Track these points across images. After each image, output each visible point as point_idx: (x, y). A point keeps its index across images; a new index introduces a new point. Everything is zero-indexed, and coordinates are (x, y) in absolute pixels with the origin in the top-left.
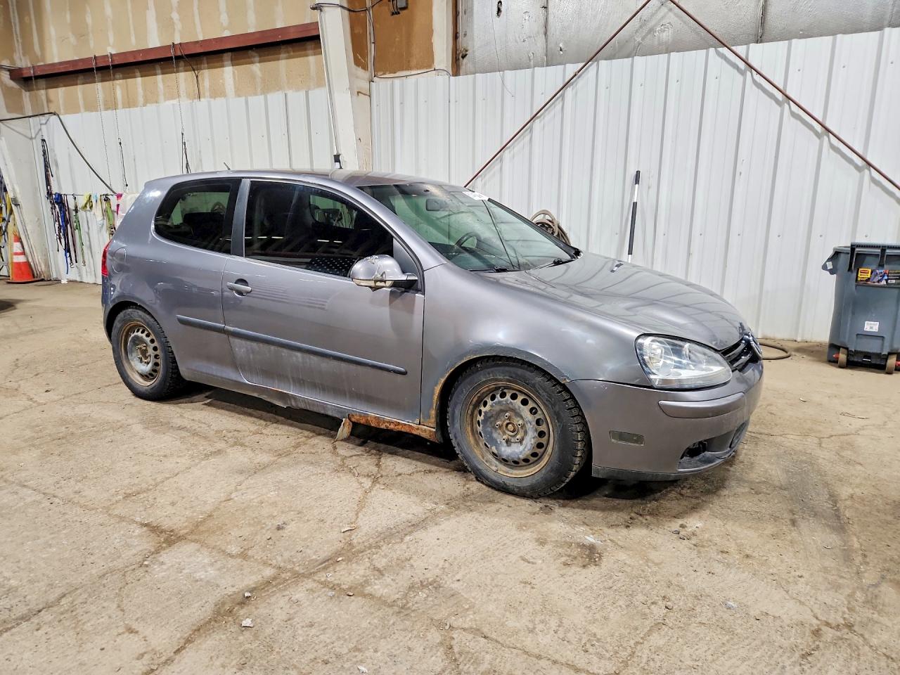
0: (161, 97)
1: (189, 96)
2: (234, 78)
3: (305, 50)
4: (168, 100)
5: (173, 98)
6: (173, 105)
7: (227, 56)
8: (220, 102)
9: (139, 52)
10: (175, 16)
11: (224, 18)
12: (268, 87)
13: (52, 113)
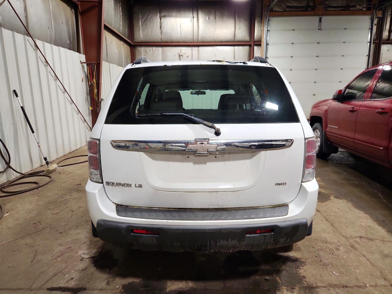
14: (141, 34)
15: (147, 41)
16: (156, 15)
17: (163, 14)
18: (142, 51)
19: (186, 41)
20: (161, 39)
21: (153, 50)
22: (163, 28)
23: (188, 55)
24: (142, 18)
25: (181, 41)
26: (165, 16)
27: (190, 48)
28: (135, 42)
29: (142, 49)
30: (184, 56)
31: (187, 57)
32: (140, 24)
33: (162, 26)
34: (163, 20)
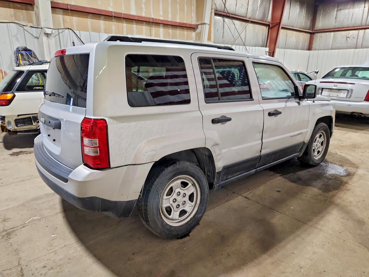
2: (163, 32)
3: (184, 29)
4: (138, 34)
9: (136, 16)
10: (143, 6)
11: (161, 13)
13: (69, 29)
14: (320, 24)
15: (323, 29)
16: (334, 9)
17: (339, 8)
18: (319, 36)
19: (355, 26)
20: (335, 26)
21: (327, 34)
22: (338, 18)
23: (354, 36)
24: (323, 13)
25: (351, 26)
26: (340, 10)
27: (357, 31)
28: (315, 30)
29: (319, 35)
30: (350, 37)
31: (353, 38)
32: (321, 17)
33: (337, 17)
34: (338, 12)
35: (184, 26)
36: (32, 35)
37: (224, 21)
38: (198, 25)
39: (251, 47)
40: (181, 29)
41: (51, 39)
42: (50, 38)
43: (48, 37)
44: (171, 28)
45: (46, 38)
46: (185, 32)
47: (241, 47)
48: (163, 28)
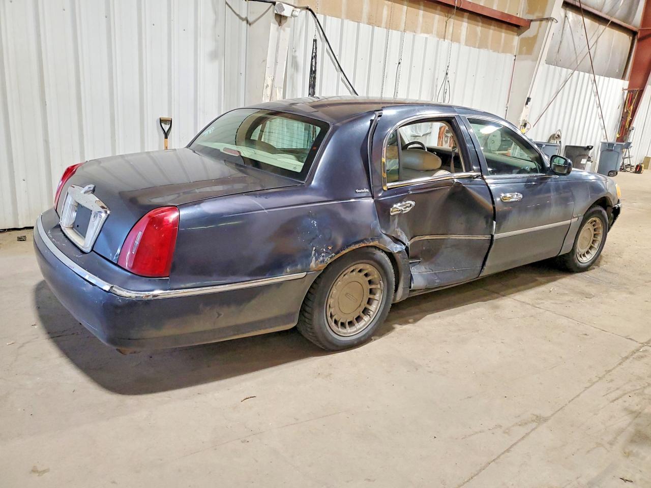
0: (419, 29)
1: (438, 35)
2: (467, 32)
3: (501, 28)
4: (424, 33)
5: (427, 33)
6: (426, 38)
7: (466, 14)
8: (455, 45)
12: (482, 45)
13: (307, 8)
35: (508, 21)
36: (238, 15)
37: (566, 16)
38: (532, 21)
39: (602, 78)
40: (498, 27)
41: (284, 30)
42: (283, 26)
43: (280, 23)
44: (480, 24)
45: (277, 25)
46: (503, 35)
47: (587, 75)
48: (468, 23)
